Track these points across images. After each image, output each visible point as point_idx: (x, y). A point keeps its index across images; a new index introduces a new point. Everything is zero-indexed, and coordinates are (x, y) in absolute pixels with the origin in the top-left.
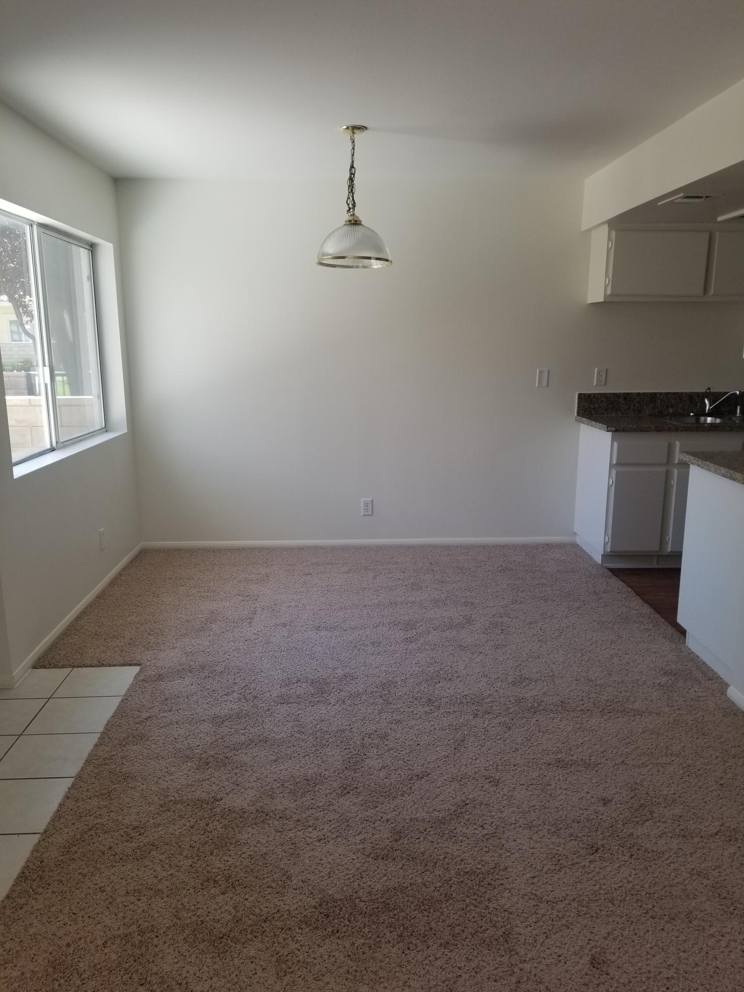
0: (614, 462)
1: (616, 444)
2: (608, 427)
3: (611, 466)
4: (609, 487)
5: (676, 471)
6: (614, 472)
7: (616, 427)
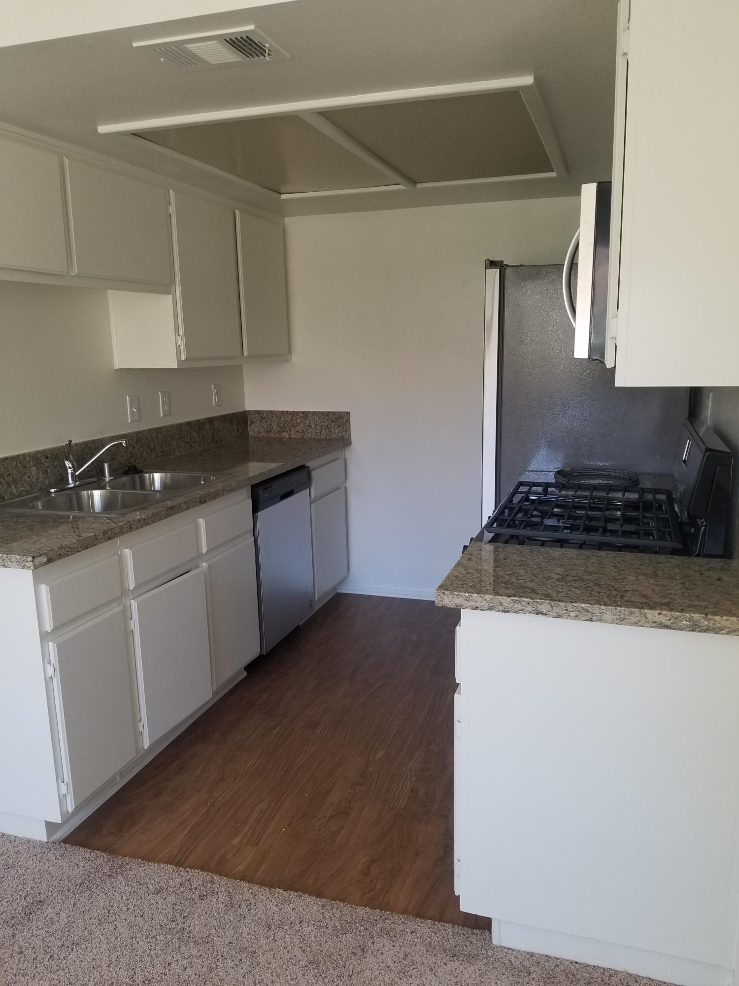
0: (49, 627)
1: (44, 589)
2: (34, 558)
3: (44, 637)
4: (48, 681)
5: (134, 604)
6: (52, 647)
7: (46, 554)
